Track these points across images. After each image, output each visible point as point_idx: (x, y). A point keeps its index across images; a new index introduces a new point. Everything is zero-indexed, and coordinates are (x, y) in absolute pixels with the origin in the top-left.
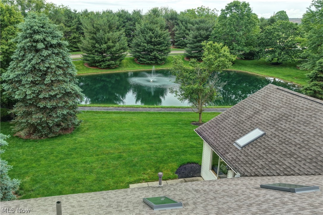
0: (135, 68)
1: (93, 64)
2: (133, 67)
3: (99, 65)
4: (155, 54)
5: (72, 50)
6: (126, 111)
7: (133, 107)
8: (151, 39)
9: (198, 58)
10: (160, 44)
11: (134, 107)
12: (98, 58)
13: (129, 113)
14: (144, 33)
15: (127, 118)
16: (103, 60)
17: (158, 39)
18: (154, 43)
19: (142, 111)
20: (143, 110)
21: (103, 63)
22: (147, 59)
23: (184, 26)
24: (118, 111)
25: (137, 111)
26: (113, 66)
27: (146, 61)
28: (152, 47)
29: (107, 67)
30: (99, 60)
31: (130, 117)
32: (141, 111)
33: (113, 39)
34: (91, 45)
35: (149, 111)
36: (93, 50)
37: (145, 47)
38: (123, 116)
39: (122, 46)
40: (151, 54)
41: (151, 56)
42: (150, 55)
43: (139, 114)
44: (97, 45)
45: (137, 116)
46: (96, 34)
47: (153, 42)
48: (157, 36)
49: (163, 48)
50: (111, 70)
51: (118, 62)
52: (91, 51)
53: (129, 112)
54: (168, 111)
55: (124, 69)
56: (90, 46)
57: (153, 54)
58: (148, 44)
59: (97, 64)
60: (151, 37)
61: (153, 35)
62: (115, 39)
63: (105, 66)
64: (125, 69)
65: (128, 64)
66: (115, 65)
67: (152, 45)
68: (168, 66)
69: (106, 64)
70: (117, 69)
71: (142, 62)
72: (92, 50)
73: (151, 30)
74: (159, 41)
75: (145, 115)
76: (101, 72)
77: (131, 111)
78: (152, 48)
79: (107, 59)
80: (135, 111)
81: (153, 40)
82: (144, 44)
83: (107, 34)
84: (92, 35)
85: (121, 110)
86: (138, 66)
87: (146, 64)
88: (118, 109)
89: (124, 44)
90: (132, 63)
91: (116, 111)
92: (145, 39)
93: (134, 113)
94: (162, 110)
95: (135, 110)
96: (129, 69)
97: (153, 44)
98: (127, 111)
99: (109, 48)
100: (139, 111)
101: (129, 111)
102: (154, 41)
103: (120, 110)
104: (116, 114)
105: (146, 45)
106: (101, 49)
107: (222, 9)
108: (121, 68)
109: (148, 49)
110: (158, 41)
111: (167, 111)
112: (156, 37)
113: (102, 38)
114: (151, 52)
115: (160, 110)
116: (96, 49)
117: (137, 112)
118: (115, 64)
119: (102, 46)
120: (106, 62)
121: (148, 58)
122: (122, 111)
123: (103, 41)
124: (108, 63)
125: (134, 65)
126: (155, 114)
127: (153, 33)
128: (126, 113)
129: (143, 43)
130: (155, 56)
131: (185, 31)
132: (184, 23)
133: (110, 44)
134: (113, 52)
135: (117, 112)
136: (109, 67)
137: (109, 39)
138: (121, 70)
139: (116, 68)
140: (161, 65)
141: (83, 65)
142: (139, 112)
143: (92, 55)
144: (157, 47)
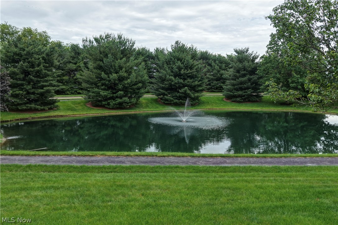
0: (158, 109)
1: (98, 103)
2: (155, 108)
3: (106, 103)
4: (185, 91)
5: (77, 92)
6: (135, 165)
7: (153, 156)
8: (180, 70)
9: (243, 98)
10: (192, 77)
11: (156, 156)
12: (105, 93)
13: (142, 170)
14: (170, 64)
15: (133, 186)
16: (113, 96)
17: (189, 71)
18: (184, 76)
19: (176, 165)
20: (178, 163)
21: (113, 101)
22: (175, 98)
23: (218, 65)
24: (114, 165)
25: (162, 165)
26: (127, 106)
27: (173, 101)
28: (182, 81)
29: (118, 106)
30: (107, 96)
31: (143, 182)
32: (173, 165)
33: (127, 68)
34: (96, 75)
35: (195, 163)
36: (99, 83)
37: (172, 81)
38: (122, 177)
39: (140, 78)
40: (180, 91)
41: (181, 93)
42: (178, 92)
43: (169, 172)
44: (103, 75)
45: (165, 177)
46: (102, 61)
47: (182, 75)
48: (187, 66)
49: (196, 83)
50: (125, 111)
51: (134, 99)
52: (96, 84)
53: (140, 167)
54: (240, 163)
55: (143, 110)
56: (95, 77)
57: (182, 90)
58: (175, 77)
59: (104, 103)
60: (180, 69)
61: (182, 65)
62: (130, 69)
63: (115, 104)
64: (145, 110)
65: (149, 105)
66: (130, 104)
67: (181, 79)
68: (204, 107)
69: (117, 101)
70: (133, 109)
71: (168, 102)
72: (97, 82)
73: (179, 59)
74: (191, 73)
75: (186, 174)
76: (109, 113)
77: (147, 165)
78: (181, 83)
79: (118, 94)
80: (158, 165)
81: (182, 72)
82: (171, 77)
83: (119, 61)
84: (98, 63)
85: (123, 162)
86: (162, 107)
87: (173, 104)
88: (116, 159)
89: (143, 77)
90: (154, 104)
91: (107, 164)
92: (172, 72)
93: (154, 170)
94: (225, 162)
95: (159, 163)
96: (149, 110)
97: (182, 77)
98: (138, 165)
99: (121, 79)
100: (167, 165)
101: (143, 165)
102: (184, 73)
103: (120, 162)
104: (107, 172)
105: (173, 78)
106: (110, 81)
107: (272, 33)
108: (139, 108)
109: (176, 83)
110: (189, 73)
111: (238, 163)
112: (186, 68)
113: (111, 66)
114: (180, 88)
115: (221, 163)
116: (103, 82)
117: (165, 167)
118: (130, 102)
119: (111, 77)
120: (117, 99)
121: (177, 96)
122: (124, 165)
123: (112, 70)
124: (119, 100)
125: (157, 105)
126: (213, 171)
127: (183, 63)
128: (134, 170)
129: (168, 76)
130: (185, 93)
131: (219, 71)
132: (217, 62)
133: (123, 73)
134: (126, 85)
135: (109, 168)
136: (120, 106)
137: (121, 68)
138: (138, 110)
139: (130, 108)
140: (194, 106)
141: (85, 105)
142: (170, 167)
143: (96, 90)
144: (188, 82)
